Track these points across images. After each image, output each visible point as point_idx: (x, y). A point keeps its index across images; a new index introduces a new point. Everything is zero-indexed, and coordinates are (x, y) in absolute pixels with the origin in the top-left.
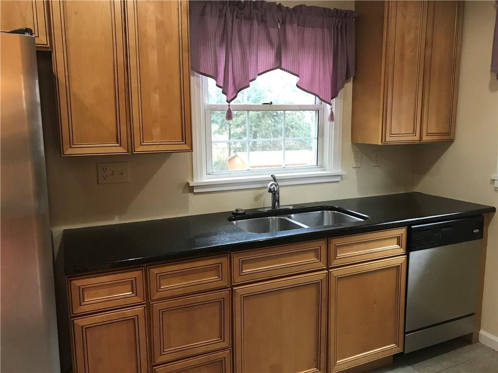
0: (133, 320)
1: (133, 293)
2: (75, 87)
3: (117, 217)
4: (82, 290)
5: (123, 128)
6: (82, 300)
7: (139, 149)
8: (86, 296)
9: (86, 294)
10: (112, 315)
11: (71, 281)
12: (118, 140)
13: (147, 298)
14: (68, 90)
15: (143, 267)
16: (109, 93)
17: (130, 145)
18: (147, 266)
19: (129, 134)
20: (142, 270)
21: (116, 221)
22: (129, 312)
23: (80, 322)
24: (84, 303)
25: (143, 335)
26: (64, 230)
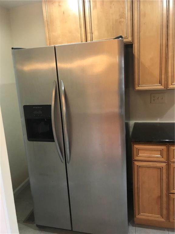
0: (161, 169)
1: (161, 156)
2: (142, 59)
3: (159, 119)
4: (138, 150)
5: (163, 76)
6: (138, 154)
7: (171, 87)
8: (139, 153)
9: (140, 151)
10: (151, 164)
11: (134, 145)
12: (160, 83)
13: (168, 160)
14: (139, 60)
15: (167, 145)
16: (158, 60)
17: (166, 85)
18: (169, 145)
19: (166, 79)
20: (166, 146)
21: (158, 121)
22: (159, 165)
23: (136, 163)
24: (139, 156)
25: (164, 177)
26: (135, 123)
